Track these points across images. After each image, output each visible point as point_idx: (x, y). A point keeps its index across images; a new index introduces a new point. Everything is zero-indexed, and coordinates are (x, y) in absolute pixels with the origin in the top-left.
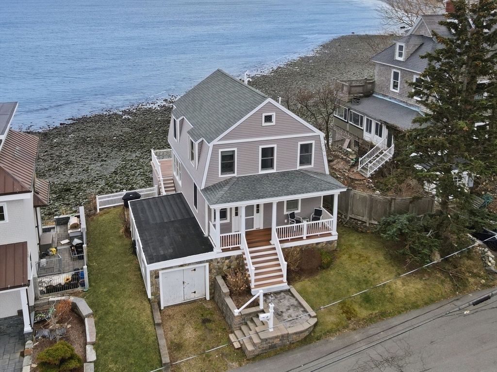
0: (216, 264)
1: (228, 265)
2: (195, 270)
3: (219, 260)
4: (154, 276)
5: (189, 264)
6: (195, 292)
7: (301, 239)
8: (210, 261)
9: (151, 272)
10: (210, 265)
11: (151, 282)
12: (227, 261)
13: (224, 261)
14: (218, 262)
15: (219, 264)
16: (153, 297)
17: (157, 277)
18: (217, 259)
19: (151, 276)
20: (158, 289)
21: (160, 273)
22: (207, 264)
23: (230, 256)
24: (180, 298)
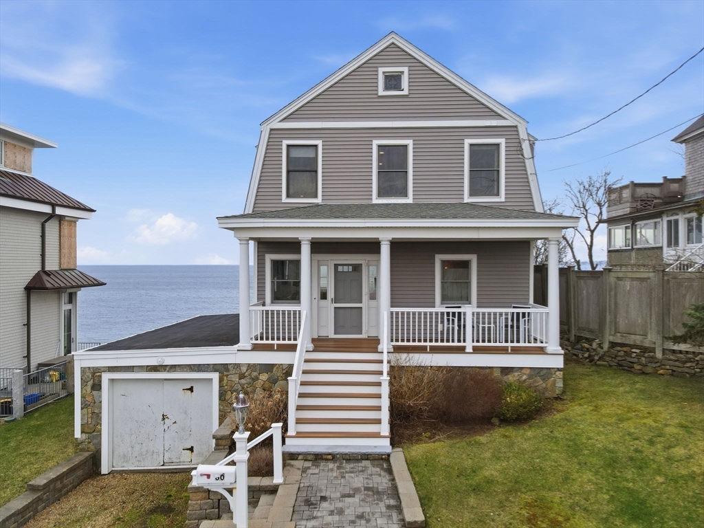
0: (235, 379)
1: (267, 385)
2: (191, 389)
3: (244, 369)
4: (90, 383)
5: (173, 368)
6: (191, 449)
7: (461, 350)
8: (222, 369)
9: (83, 370)
10: (221, 380)
11: (83, 397)
12: (264, 377)
13: (255, 374)
14: (242, 376)
15: (243, 381)
16: (84, 436)
17: (97, 387)
18: (237, 366)
19: (84, 383)
20: (97, 416)
21: (106, 377)
22: (215, 376)
23: (273, 366)
24: (155, 456)
